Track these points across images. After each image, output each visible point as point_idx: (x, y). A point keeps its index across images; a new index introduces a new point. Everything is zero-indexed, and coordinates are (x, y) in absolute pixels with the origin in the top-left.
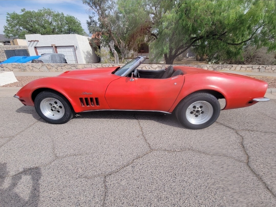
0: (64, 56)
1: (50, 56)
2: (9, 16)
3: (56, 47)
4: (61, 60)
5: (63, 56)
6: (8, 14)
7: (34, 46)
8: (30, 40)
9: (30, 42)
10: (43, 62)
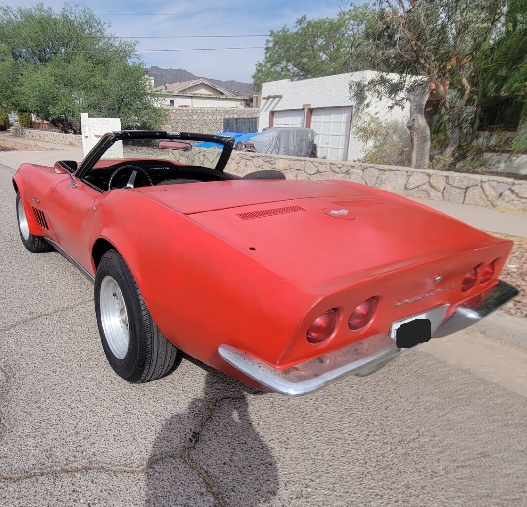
0: (313, 136)
1: (275, 134)
2: (271, 39)
3: (311, 111)
4: (300, 146)
5: (310, 135)
6: (272, 34)
7: (270, 109)
8: (267, 96)
9: (265, 100)
10: (255, 149)
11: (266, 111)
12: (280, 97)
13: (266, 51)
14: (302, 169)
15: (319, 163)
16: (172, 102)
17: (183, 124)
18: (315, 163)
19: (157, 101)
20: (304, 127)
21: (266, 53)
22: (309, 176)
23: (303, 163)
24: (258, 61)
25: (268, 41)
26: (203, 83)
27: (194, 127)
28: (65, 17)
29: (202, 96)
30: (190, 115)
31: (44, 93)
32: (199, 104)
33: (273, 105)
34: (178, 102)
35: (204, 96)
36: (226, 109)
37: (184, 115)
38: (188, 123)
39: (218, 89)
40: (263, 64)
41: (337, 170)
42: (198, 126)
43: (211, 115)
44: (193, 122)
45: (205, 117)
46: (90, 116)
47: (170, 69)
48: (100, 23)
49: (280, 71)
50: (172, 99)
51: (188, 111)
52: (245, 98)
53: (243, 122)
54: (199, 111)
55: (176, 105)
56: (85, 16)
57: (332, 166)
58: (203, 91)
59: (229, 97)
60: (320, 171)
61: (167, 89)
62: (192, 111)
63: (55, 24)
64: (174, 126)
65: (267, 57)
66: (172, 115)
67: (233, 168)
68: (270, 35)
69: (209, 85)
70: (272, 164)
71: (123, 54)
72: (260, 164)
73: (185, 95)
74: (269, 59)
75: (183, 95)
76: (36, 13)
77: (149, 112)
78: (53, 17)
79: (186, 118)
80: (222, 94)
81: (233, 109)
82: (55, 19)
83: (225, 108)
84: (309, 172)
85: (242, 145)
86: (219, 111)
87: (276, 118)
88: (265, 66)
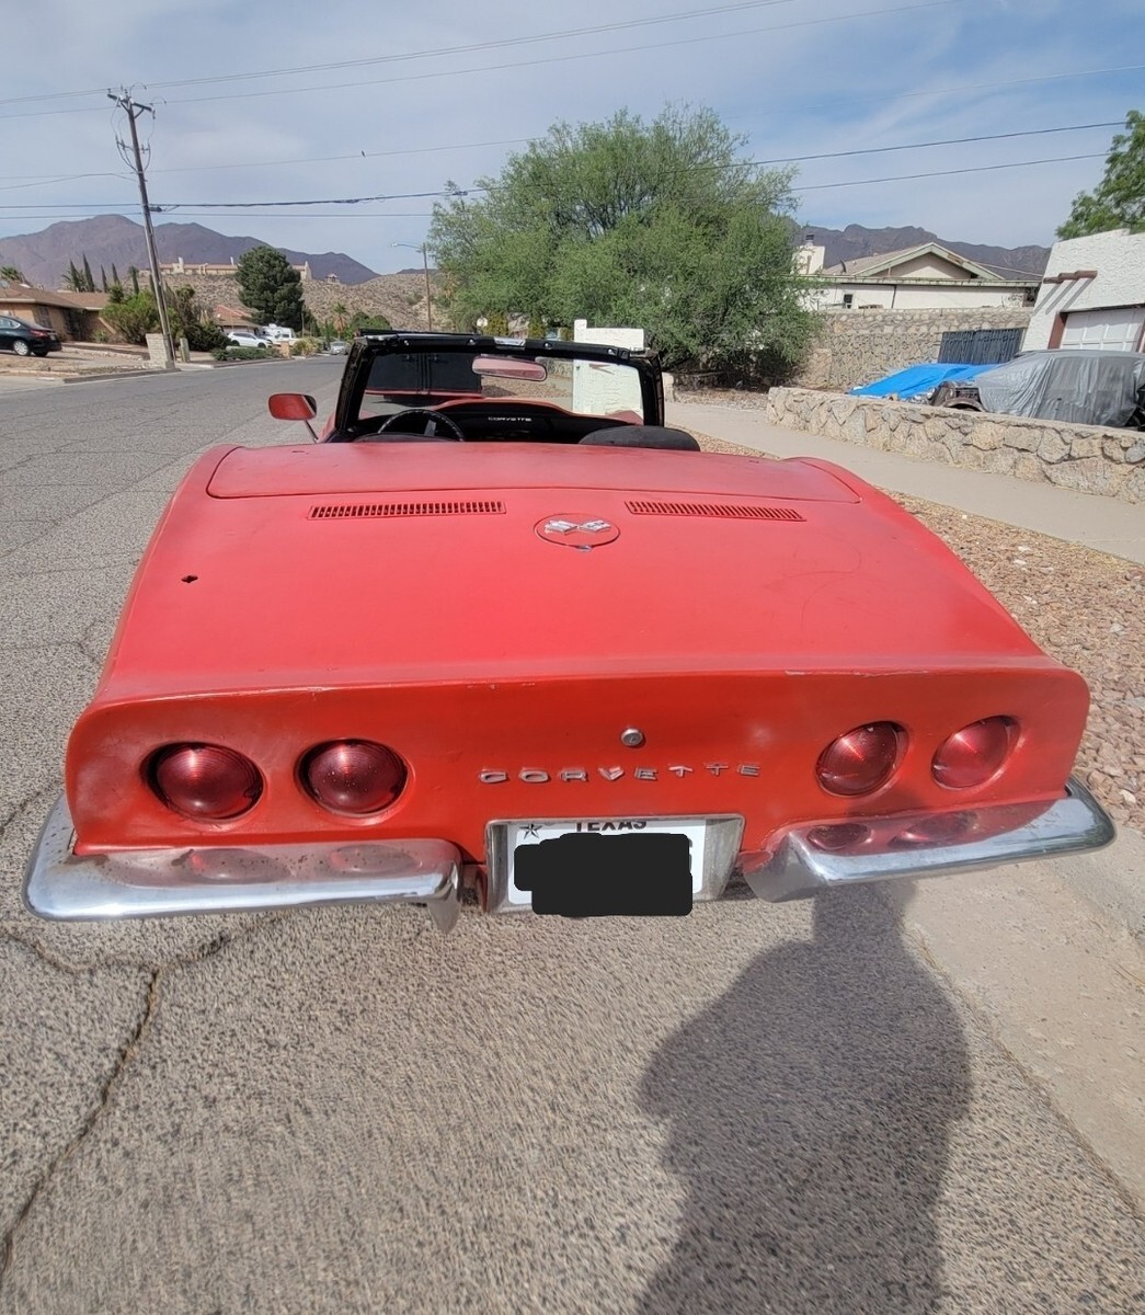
6: (1132, 120)
7: (1060, 307)
8: (1056, 275)
9: (1052, 285)
10: (979, 401)
11: (1048, 312)
12: (1091, 276)
13: (1108, 166)
14: (1033, 448)
15: (1076, 434)
16: (848, 299)
17: (856, 345)
18: (1065, 435)
19: (804, 296)
20: (1137, 350)
21: (1108, 172)
22: (1044, 466)
23: (1037, 432)
24: (1083, 192)
25: (1118, 141)
26: (931, 254)
27: (876, 353)
28: (659, 130)
29: (921, 283)
30: (879, 326)
31: (590, 287)
32: (909, 301)
33: (1067, 298)
34: (862, 297)
35: (926, 283)
36: (966, 311)
37: (865, 326)
38: (867, 345)
39: (965, 266)
40: (1095, 197)
41: (1118, 454)
42: (885, 350)
43: (928, 324)
44: (877, 341)
45: (912, 330)
46: (590, 325)
47: (888, 228)
48: (727, 137)
49: (1138, 215)
50: (849, 292)
51: (874, 316)
52: (1028, 285)
53: (986, 340)
54: (900, 318)
55: (856, 304)
56: (701, 126)
57: (1108, 443)
58: (929, 272)
59: (986, 284)
60: (1073, 454)
61: (845, 270)
62: (884, 317)
63: (638, 148)
64: (837, 350)
65: (1107, 181)
66: (837, 328)
67: (882, 441)
68: (1128, 125)
69: (945, 256)
70: (966, 434)
71: (762, 200)
72: (938, 432)
73: (881, 282)
74: (1112, 185)
75: (875, 282)
76: (608, 131)
77: (782, 322)
78: (638, 135)
79: (867, 332)
80: (974, 276)
81: (983, 310)
82: (641, 139)
83: (963, 309)
84: (1047, 457)
85: (949, 391)
86: (947, 316)
87: (1069, 328)
88: (1099, 203)
